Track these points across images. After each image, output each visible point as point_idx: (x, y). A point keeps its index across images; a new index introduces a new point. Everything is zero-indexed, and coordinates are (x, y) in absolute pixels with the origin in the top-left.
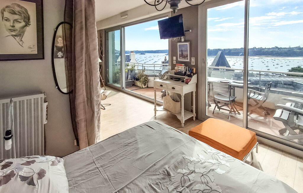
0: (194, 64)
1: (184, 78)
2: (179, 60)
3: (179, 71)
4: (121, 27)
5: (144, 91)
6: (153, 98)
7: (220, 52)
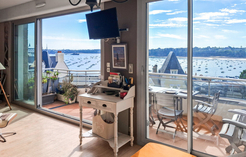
0: (132, 73)
1: (120, 91)
2: (114, 67)
3: (114, 81)
4: (36, 20)
5: (70, 108)
6: (78, 118)
7: (171, 53)
